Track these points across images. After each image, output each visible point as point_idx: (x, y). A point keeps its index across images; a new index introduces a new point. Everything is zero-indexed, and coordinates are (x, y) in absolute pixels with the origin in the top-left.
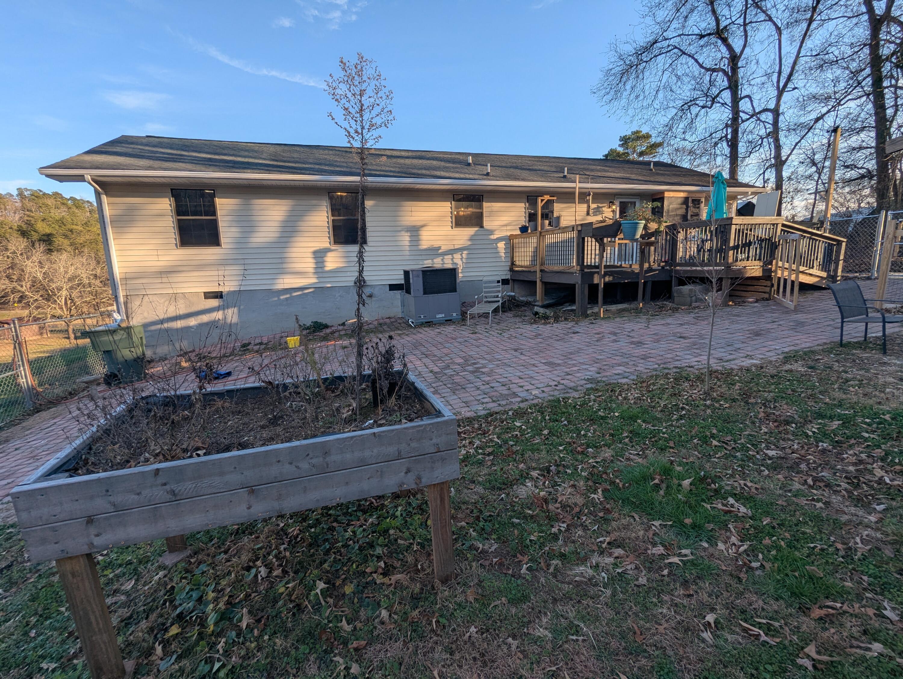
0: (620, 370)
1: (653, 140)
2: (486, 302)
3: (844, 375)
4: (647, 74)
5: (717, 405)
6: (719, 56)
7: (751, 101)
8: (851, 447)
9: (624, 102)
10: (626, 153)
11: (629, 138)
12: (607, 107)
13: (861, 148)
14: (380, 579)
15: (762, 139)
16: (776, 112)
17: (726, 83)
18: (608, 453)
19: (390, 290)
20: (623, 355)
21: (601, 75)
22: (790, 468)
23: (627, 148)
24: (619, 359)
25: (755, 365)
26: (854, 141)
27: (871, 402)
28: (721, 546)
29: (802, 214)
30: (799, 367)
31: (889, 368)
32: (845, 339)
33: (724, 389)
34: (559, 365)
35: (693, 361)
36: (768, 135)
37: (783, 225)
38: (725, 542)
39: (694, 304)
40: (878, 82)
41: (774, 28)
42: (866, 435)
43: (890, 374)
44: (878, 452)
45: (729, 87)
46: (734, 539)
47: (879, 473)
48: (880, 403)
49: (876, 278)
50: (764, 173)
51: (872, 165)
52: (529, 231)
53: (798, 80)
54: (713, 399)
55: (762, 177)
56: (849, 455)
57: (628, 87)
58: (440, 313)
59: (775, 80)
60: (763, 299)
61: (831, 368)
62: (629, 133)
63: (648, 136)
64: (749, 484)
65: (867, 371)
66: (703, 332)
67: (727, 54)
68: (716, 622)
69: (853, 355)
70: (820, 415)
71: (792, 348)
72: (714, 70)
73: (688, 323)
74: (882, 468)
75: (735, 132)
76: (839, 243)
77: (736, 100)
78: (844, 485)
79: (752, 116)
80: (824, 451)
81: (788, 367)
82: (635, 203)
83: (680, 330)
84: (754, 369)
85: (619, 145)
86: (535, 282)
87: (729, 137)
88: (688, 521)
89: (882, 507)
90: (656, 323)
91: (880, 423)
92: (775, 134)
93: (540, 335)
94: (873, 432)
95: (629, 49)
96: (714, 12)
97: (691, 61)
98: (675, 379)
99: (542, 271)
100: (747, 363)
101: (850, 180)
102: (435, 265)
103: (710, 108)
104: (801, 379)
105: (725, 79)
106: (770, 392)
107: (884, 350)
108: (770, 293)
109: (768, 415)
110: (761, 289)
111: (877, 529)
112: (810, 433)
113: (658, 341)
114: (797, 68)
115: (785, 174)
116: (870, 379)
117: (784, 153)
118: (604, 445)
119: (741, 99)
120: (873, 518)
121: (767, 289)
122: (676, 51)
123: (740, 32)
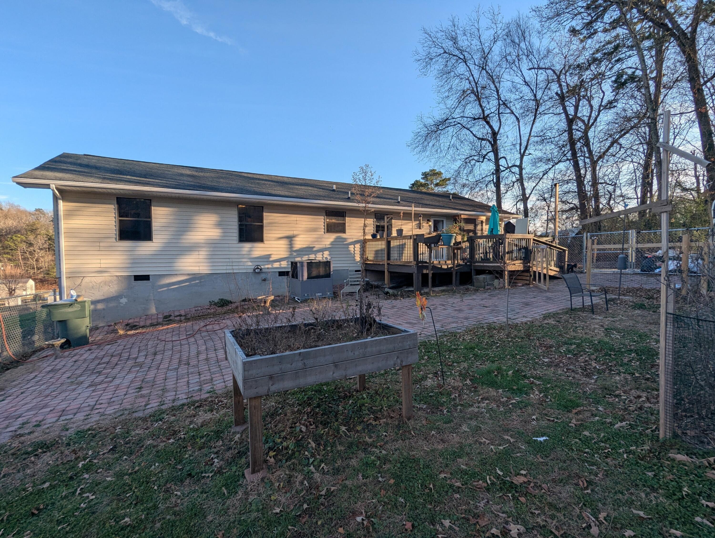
0: (454, 325)
1: (444, 176)
2: (351, 285)
3: (575, 325)
4: (442, 137)
5: (514, 341)
6: (485, 131)
7: (506, 160)
8: (581, 356)
9: (428, 153)
10: (426, 184)
11: (428, 174)
12: (418, 156)
13: (569, 192)
14: (374, 423)
15: (514, 183)
16: (520, 167)
17: (490, 148)
18: (466, 365)
19: (279, 276)
20: (452, 317)
21: (412, 135)
22: (556, 366)
23: (427, 181)
24: (451, 320)
25: (529, 321)
26: (566, 187)
27: (588, 337)
28: (532, 396)
29: (541, 231)
30: (552, 321)
31: (595, 321)
32: (574, 306)
33: (516, 333)
34: (415, 324)
35: (495, 319)
36: (518, 180)
37: (534, 240)
38: (533, 394)
39: (487, 287)
40: (574, 154)
41: (515, 119)
42: (588, 350)
43: (597, 324)
44: (593, 357)
45: (493, 151)
46: (537, 392)
47: (594, 365)
48: (592, 337)
49: (586, 272)
50: (516, 204)
51: (576, 202)
52: (378, 237)
53: (531, 150)
54: (512, 338)
55: (515, 206)
56: (581, 359)
57: (431, 144)
58: (319, 293)
59: (518, 148)
60: (526, 284)
61: (568, 321)
62: (428, 170)
63: (440, 174)
64: (539, 373)
65: (586, 322)
66: (496, 303)
67: (490, 131)
68: (537, 418)
69: (578, 314)
70: (566, 343)
71: (547, 312)
72: (483, 139)
73: (486, 298)
74: (595, 363)
75: (498, 178)
76: (564, 251)
77: (497, 159)
78: (580, 370)
79: (507, 169)
80: (570, 358)
81: (546, 321)
82: (443, 221)
83: (482, 302)
84: (529, 323)
85: (422, 178)
86: (384, 272)
87: (495, 181)
88: (515, 388)
89: (596, 377)
90: (467, 298)
91: (593, 345)
92: (521, 180)
93: (395, 306)
94: (590, 349)
95: (430, 122)
96: (481, 106)
97: (468, 132)
98: (488, 329)
99: (388, 264)
100: (525, 320)
101: (566, 211)
102: (317, 259)
103: (482, 162)
104: (554, 327)
105: (490, 146)
106: (539, 334)
107: (593, 312)
108: (530, 280)
109: (541, 344)
110: (524, 278)
111: (595, 385)
112: (562, 351)
113: (471, 309)
114: (530, 142)
115: (529, 206)
116: (587, 327)
117: (528, 192)
118: (462, 362)
119: (501, 158)
120: (593, 381)
121: (528, 278)
122: (459, 125)
123: (496, 118)
